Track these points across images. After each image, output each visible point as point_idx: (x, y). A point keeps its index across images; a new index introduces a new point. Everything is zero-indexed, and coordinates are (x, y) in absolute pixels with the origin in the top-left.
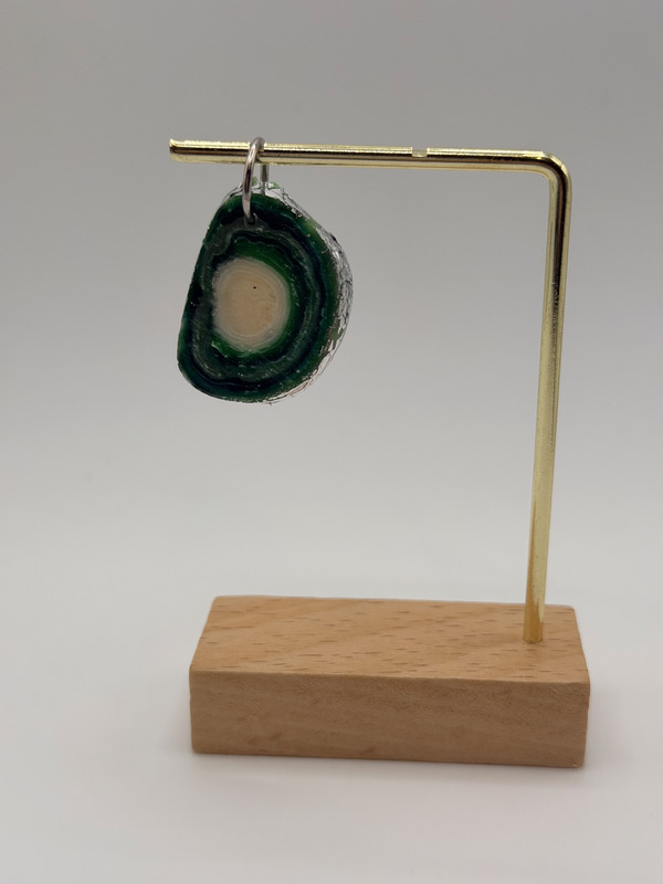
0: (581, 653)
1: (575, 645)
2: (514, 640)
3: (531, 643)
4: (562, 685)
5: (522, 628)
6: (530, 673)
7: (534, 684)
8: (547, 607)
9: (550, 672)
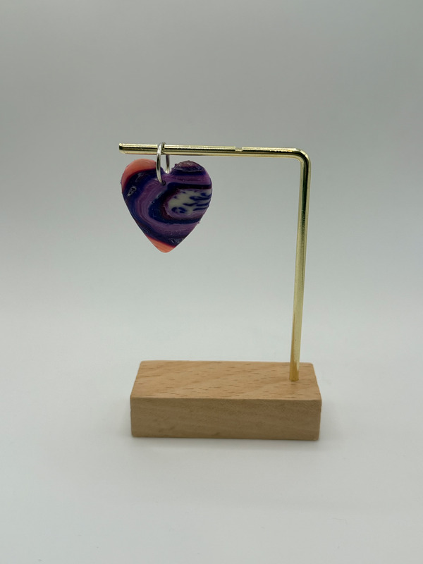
0: (317, 385)
1: (313, 382)
2: (285, 380)
3: (293, 381)
4: (309, 401)
5: (288, 374)
6: (293, 396)
7: (295, 401)
8: (300, 364)
9: (303, 395)
